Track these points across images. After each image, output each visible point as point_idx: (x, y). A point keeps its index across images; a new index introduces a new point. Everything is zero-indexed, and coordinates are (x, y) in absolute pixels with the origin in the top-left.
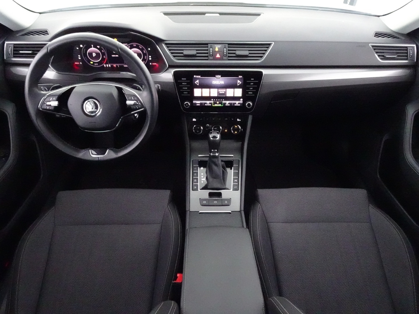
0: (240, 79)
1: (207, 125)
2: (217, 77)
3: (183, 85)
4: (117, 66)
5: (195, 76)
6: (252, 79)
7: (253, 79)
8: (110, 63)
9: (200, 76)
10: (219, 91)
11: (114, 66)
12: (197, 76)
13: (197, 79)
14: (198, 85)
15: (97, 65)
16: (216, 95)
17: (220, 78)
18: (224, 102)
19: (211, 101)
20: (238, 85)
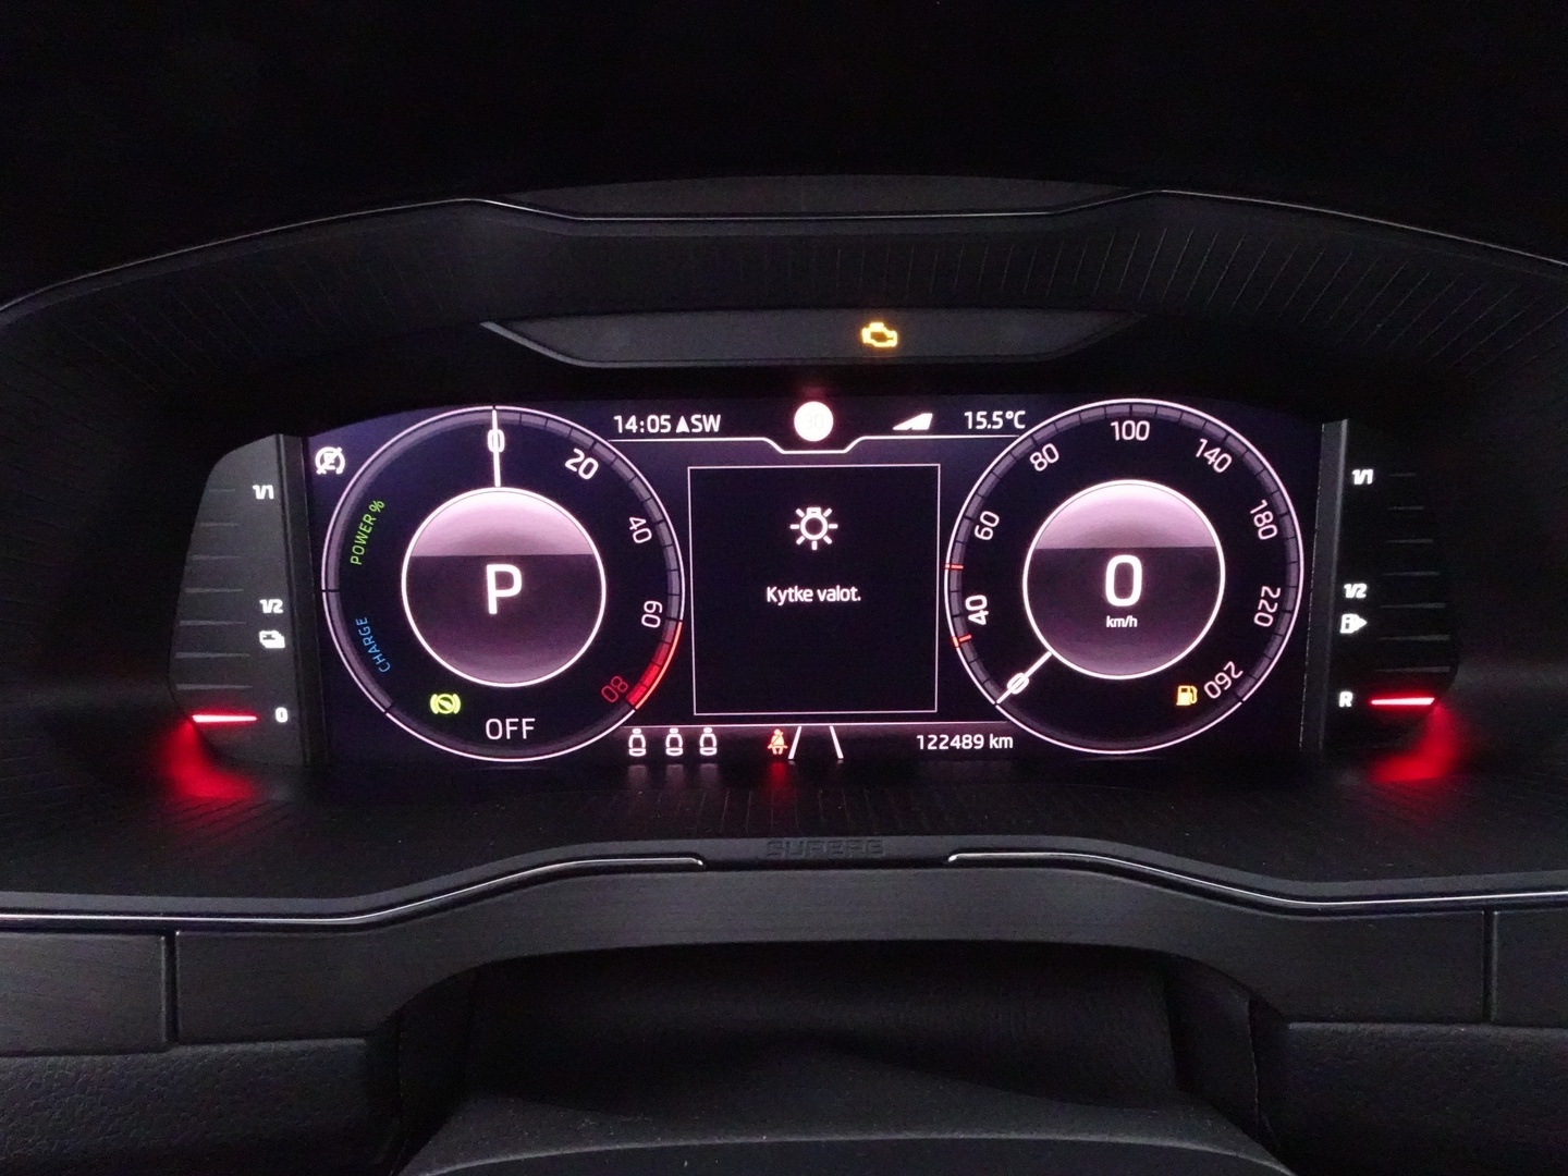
4: (815, 746)
8: (718, 701)
11: (777, 743)
15: (515, 743)
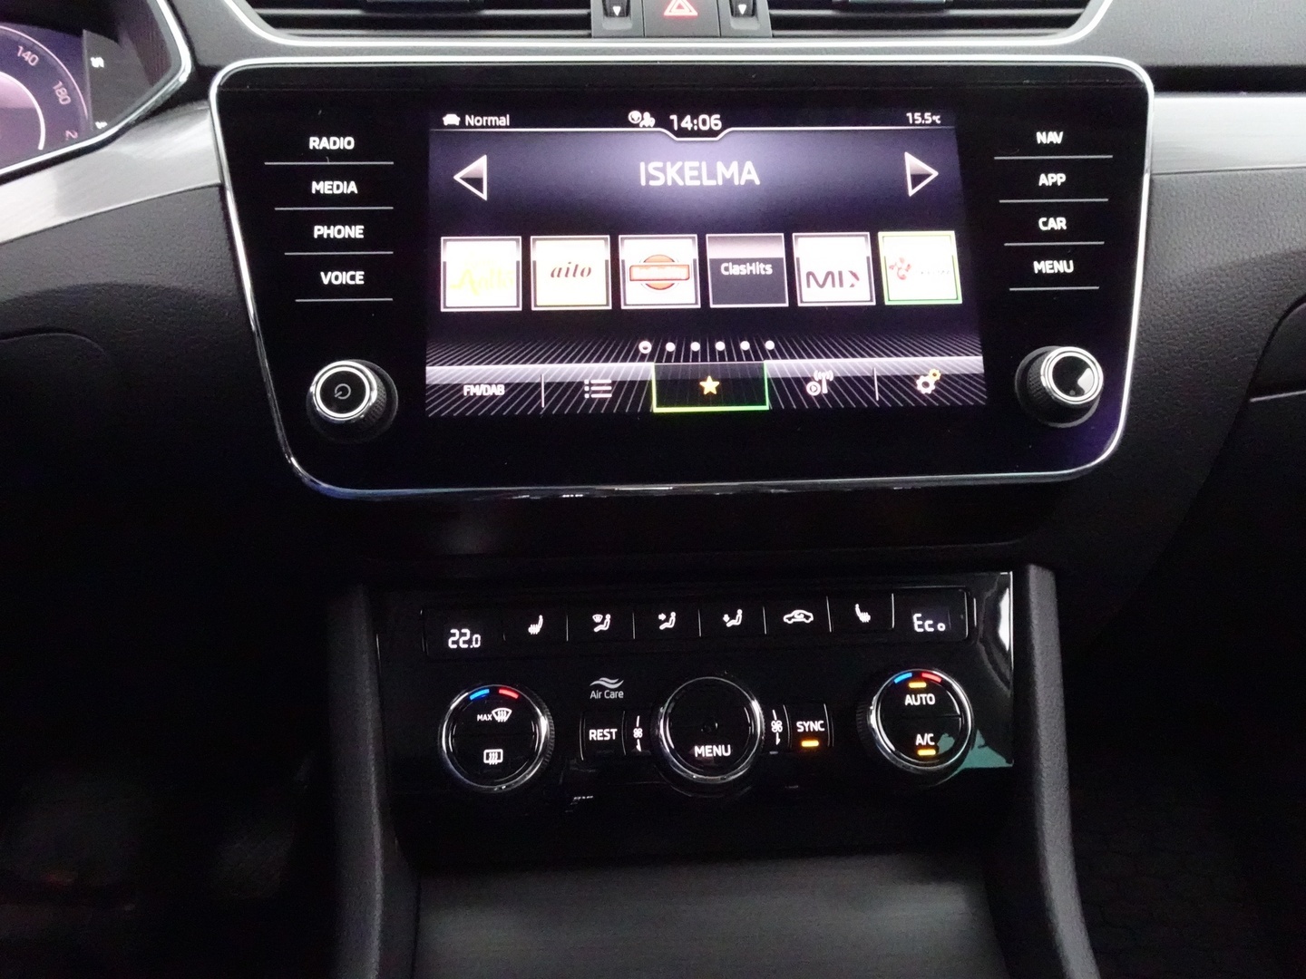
0: (922, 142)
1: (604, 682)
2: (687, 123)
3: (321, 199)
5: (451, 119)
6: (1042, 138)
7: (1055, 138)
9: (504, 121)
10: (714, 252)
12: (470, 120)
13: (468, 144)
14: (484, 196)
16: (684, 296)
17: (712, 133)
18: (774, 367)
19: (638, 357)
20: (911, 192)
